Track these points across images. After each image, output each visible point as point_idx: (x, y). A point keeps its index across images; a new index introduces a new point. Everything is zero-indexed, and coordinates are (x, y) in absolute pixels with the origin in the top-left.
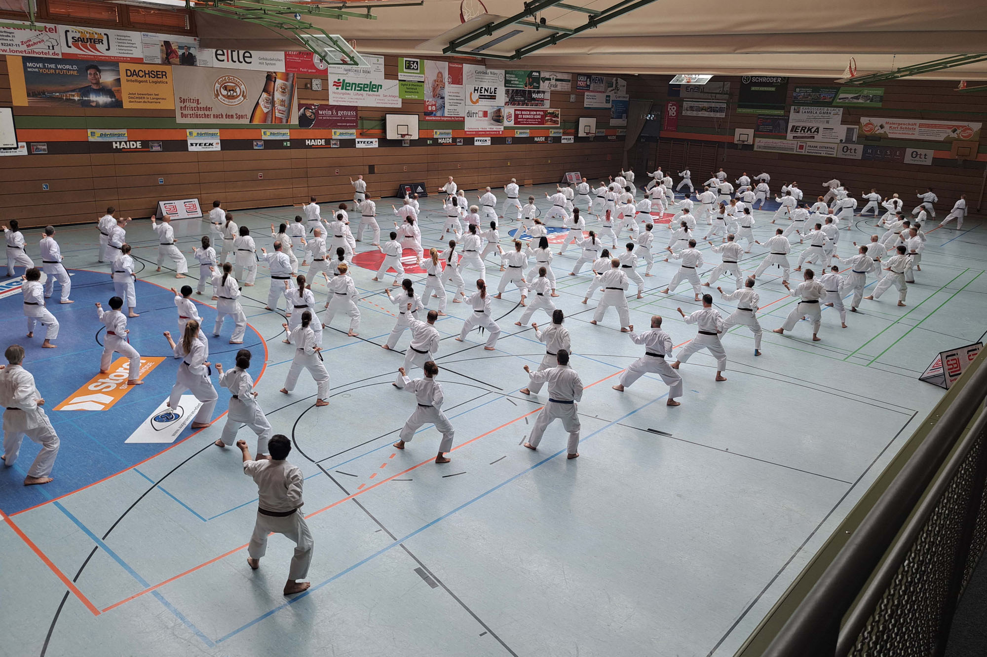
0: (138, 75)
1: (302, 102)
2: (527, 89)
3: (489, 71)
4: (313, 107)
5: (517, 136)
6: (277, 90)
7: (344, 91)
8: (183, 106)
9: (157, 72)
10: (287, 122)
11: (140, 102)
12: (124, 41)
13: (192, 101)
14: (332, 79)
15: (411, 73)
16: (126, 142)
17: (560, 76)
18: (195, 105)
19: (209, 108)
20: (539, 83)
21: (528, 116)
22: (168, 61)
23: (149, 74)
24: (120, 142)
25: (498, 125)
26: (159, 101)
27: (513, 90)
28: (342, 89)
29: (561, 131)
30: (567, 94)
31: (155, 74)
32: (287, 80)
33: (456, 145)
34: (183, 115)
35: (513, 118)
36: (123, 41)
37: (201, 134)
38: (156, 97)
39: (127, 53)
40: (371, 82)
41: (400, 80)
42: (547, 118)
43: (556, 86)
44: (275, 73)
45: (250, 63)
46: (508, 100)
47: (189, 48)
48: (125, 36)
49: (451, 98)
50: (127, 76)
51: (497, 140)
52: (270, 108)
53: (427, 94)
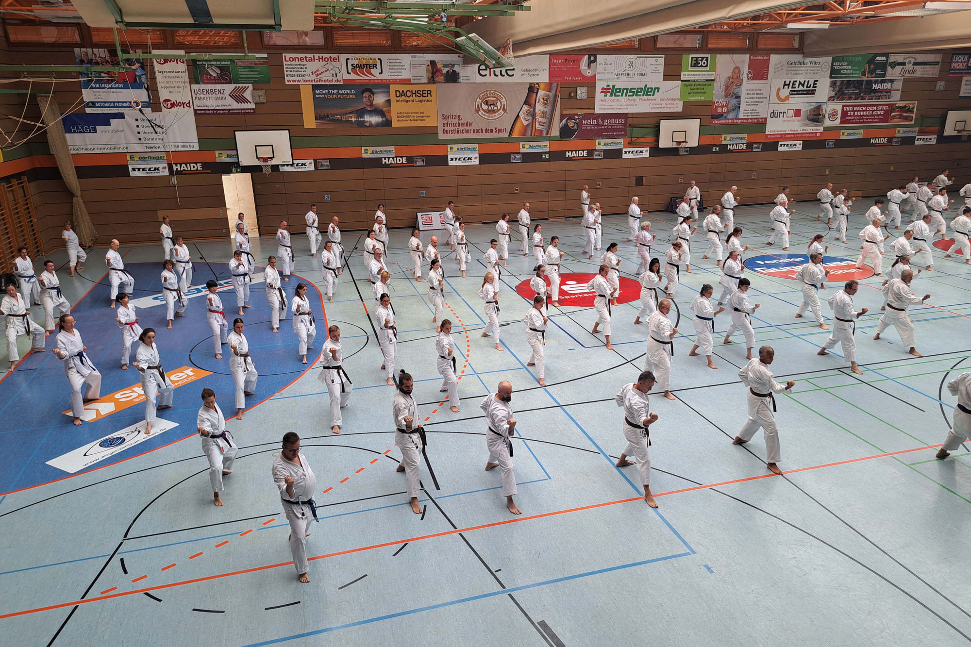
0: (405, 95)
1: (565, 112)
2: (865, 78)
3: (808, 60)
4: (576, 117)
5: (842, 137)
6: (538, 102)
7: (613, 98)
8: (446, 122)
9: (423, 91)
10: (547, 134)
11: (407, 120)
12: (395, 64)
13: (454, 117)
14: (599, 86)
15: (698, 71)
16: (393, 158)
17: (921, 58)
18: (456, 121)
19: (470, 123)
20: (885, 70)
21: (862, 113)
22: (434, 80)
23: (415, 94)
24: (389, 158)
25: (816, 126)
26: (423, 118)
27: (843, 81)
28: (611, 95)
29: (917, 129)
30: (933, 81)
31: (421, 93)
32: (550, 91)
33: (752, 151)
34: (445, 132)
35: (839, 116)
36: (393, 64)
37: (461, 149)
38: (421, 115)
39: (398, 75)
40: (646, 85)
41: (682, 81)
42: (893, 114)
43: (914, 72)
44: (537, 84)
45: (513, 75)
46: (833, 94)
47: (453, 66)
48: (395, 60)
49: (749, 96)
50: (396, 97)
51: (811, 143)
52: (530, 121)
53: (717, 94)
